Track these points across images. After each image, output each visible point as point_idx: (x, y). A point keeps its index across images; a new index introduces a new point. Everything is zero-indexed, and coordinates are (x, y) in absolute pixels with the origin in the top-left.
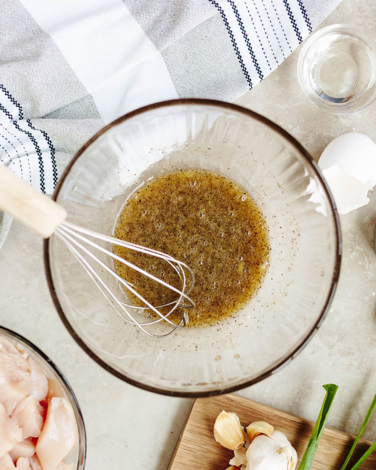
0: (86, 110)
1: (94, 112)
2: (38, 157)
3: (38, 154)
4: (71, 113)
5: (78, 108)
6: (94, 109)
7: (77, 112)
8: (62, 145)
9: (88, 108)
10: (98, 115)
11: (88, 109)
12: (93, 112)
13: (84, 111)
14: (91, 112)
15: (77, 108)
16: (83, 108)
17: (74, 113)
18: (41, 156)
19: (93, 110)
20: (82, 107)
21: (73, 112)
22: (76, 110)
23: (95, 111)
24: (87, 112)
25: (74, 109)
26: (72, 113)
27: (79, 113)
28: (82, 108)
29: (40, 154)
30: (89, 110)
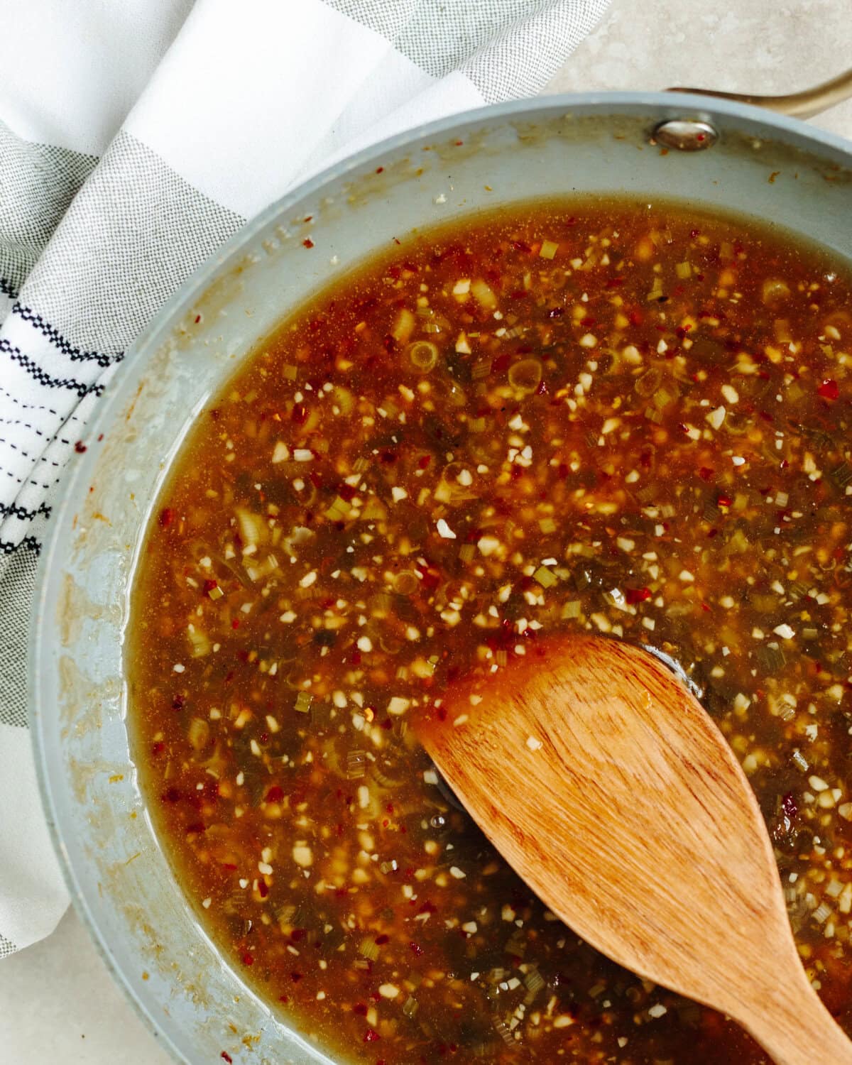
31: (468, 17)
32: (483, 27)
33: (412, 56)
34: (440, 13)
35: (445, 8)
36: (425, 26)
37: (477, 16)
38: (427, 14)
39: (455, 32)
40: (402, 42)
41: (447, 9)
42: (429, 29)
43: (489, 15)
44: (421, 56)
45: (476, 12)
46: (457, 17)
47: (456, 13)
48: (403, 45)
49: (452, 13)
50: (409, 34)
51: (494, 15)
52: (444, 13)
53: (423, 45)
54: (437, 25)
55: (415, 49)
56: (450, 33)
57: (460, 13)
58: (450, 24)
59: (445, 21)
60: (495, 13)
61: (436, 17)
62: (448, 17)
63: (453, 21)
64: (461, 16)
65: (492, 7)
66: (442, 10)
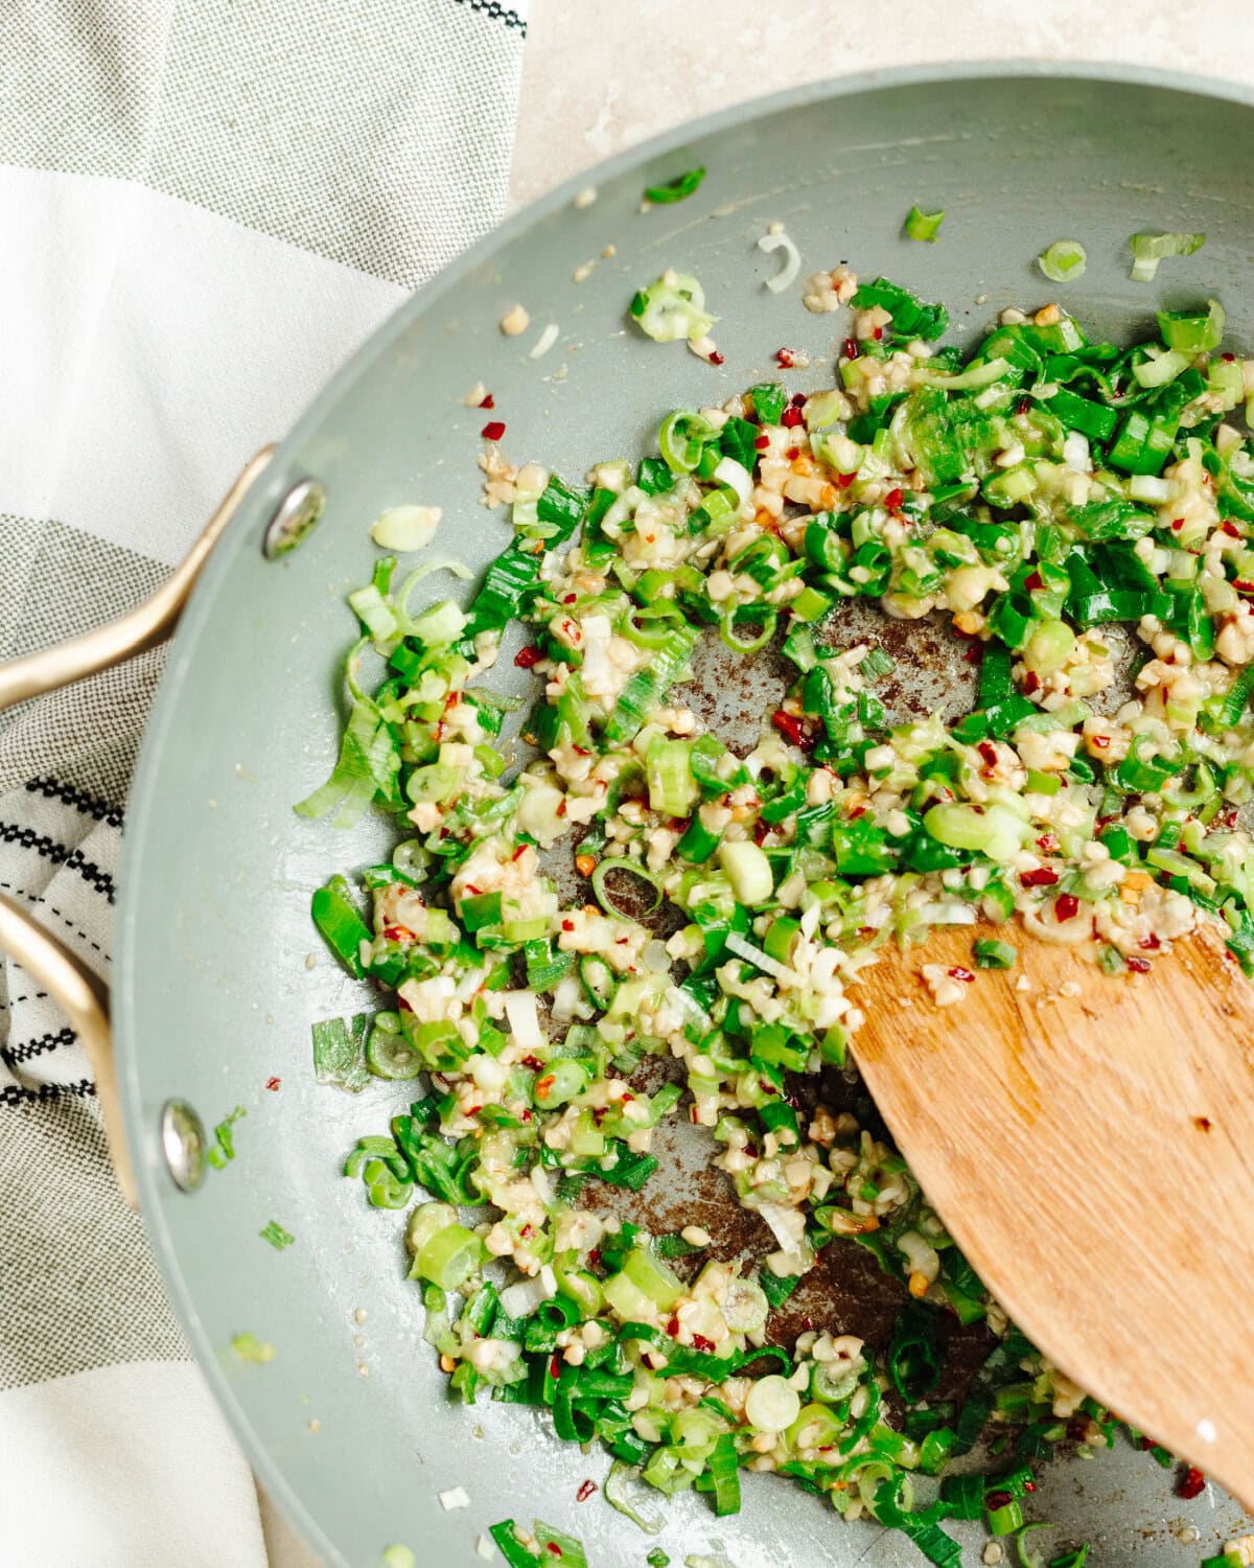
31: (273, 125)
32: (299, 135)
33: (206, 202)
34: (229, 130)
35: (234, 121)
36: (212, 154)
37: (285, 121)
38: (211, 136)
39: (259, 152)
40: (185, 185)
41: (239, 121)
42: (220, 157)
43: (303, 115)
44: (219, 197)
45: (283, 116)
46: (256, 129)
47: (254, 124)
48: (187, 190)
49: (248, 126)
50: (192, 171)
51: (310, 114)
52: (236, 129)
53: (217, 181)
54: (230, 149)
55: (207, 189)
56: (254, 154)
57: (260, 122)
58: (248, 143)
59: (240, 140)
60: (312, 110)
61: (226, 138)
62: (244, 133)
63: (253, 137)
64: (262, 127)
65: (305, 102)
66: (231, 126)
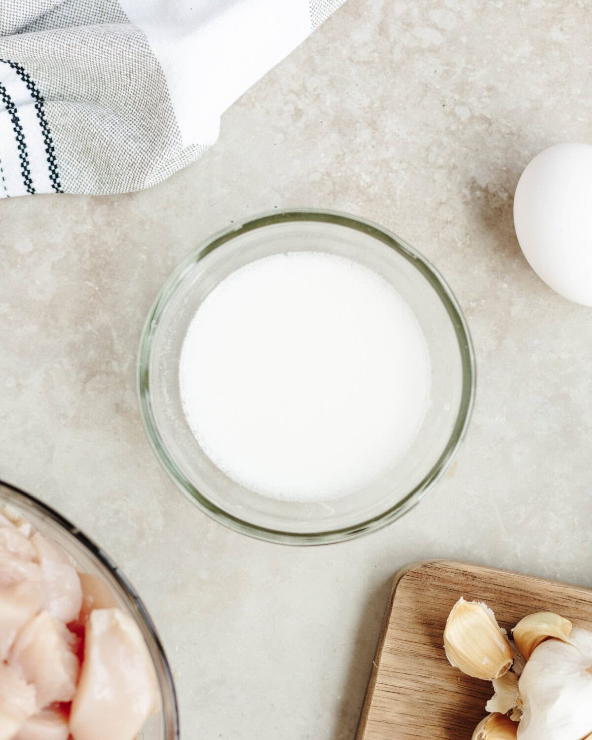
0: (98, 12)
1: (115, 14)
2: (11, 117)
3: (10, 112)
4: (68, 21)
5: (83, 10)
6: (114, 8)
7: (81, 19)
8: (58, 88)
9: (102, 7)
10: (123, 19)
11: (101, 10)
12: (112, 13)
13: (94, 14)
14: (109, 15)
15: (80, 9)
16: (91, 8)
17: (74, 20)
18: (17, 115)
19: (113, 11)
20: (88, 7)
21: (72, 19)
22: (79, 15)
23: (116, 11)
24: (100, 15)
25: (73, 13)
26: (71, 22)
27: (84, 20)
28: (89, 9)
29: (13, 111)
30: (104, 11)
